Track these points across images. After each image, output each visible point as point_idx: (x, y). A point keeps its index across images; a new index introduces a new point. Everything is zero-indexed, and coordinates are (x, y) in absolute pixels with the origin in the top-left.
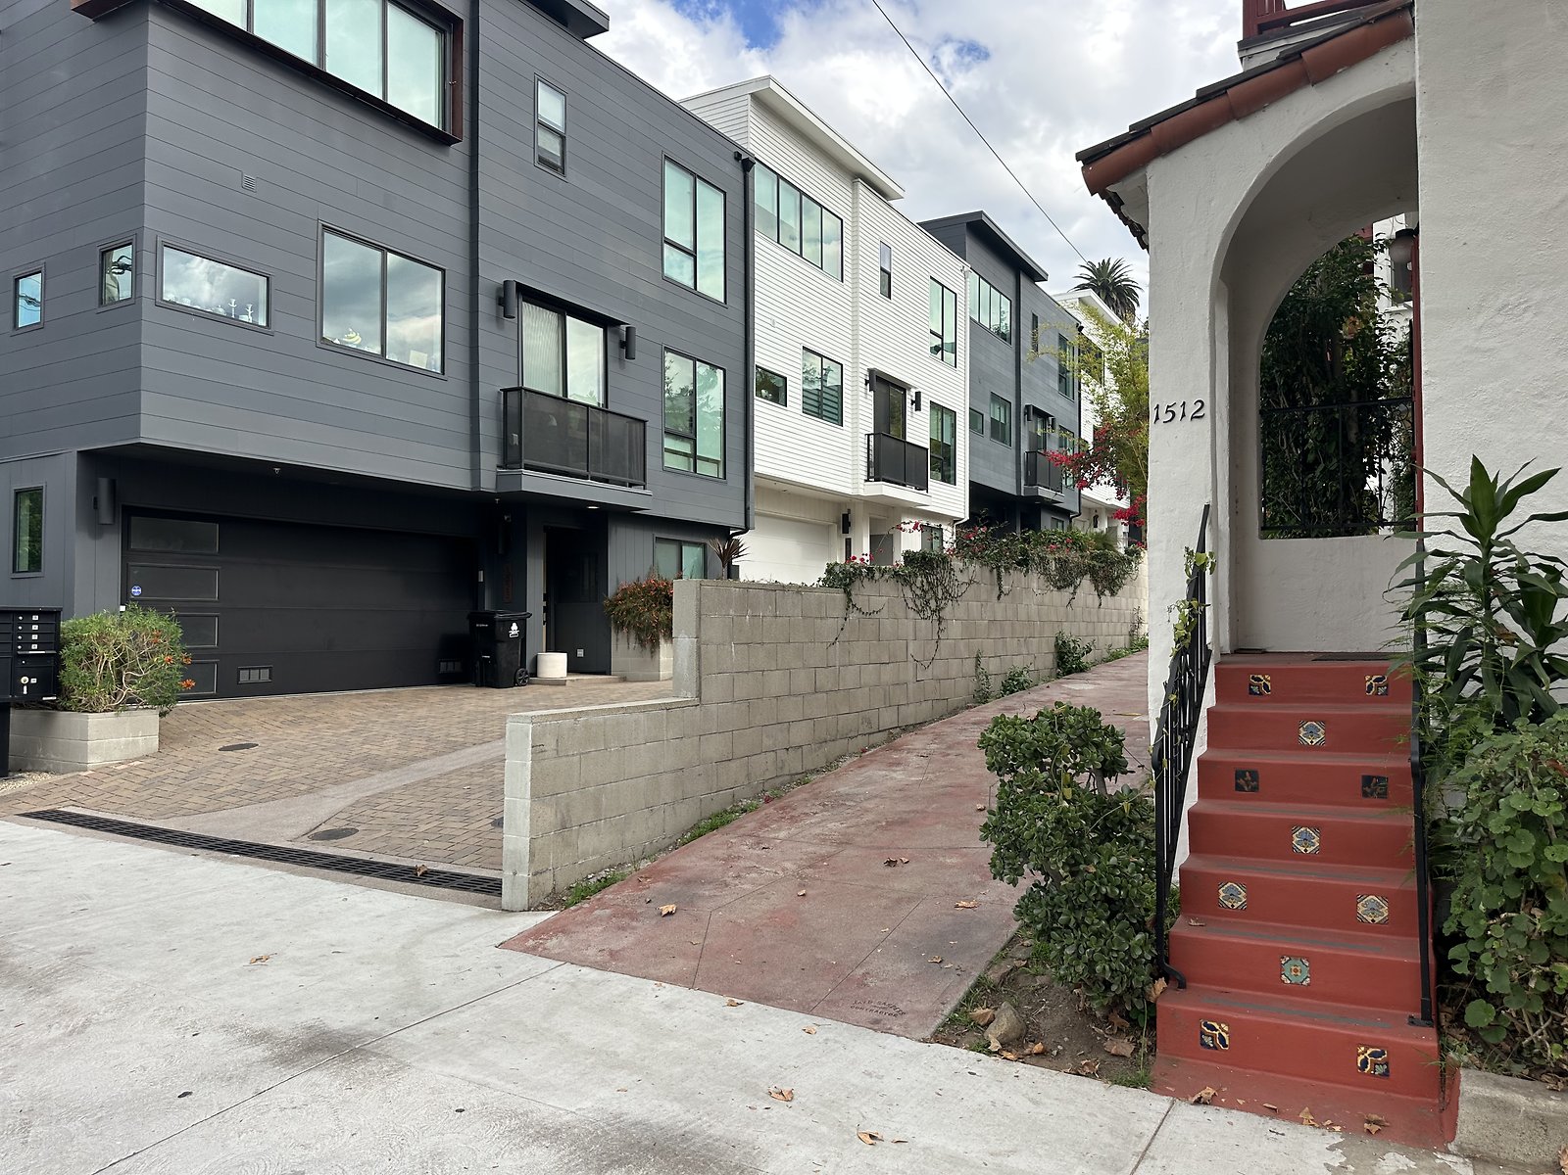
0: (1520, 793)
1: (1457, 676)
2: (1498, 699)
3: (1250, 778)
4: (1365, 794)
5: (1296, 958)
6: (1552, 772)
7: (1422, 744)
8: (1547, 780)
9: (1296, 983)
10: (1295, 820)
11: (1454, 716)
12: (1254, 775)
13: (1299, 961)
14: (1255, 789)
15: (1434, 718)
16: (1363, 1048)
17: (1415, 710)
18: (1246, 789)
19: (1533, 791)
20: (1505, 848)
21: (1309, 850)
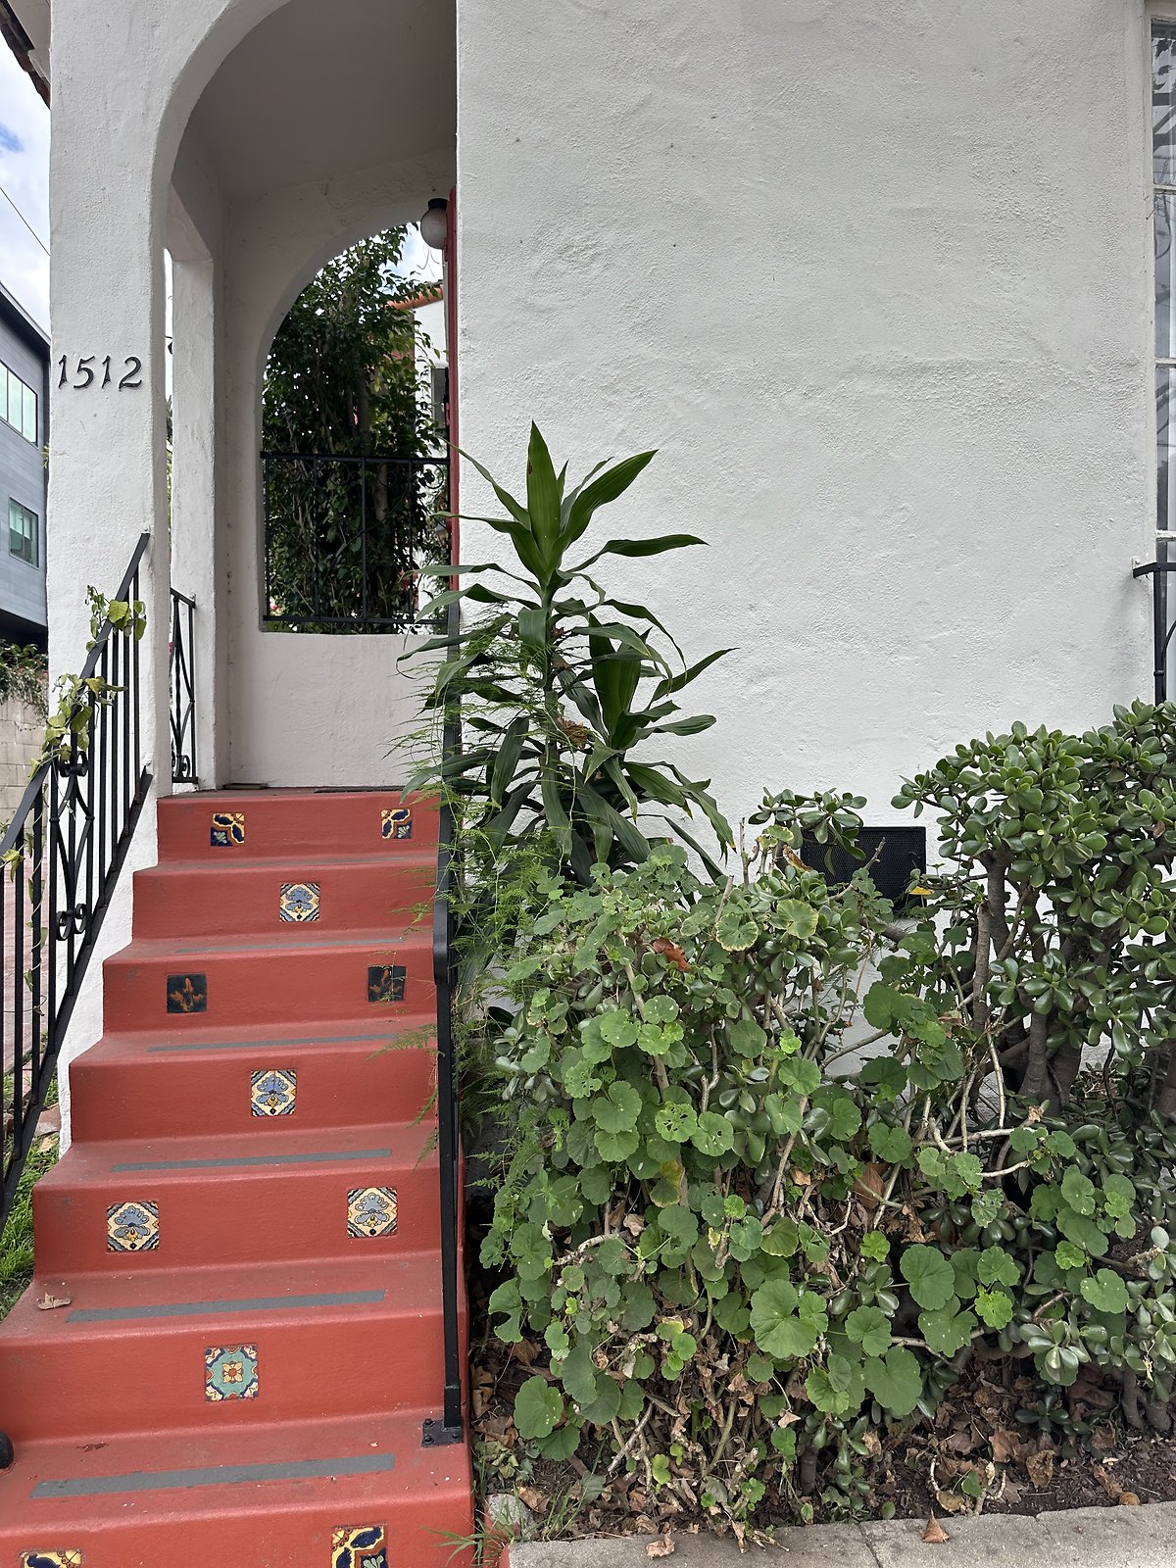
0: (615, 1008)
1: (505, 798)
2: (564, 832)
3: (191, 989)
4: (373, 997)
5: (233, 1347)
6: (663, 963)
7: (452, 918)
8: (657, 979)
9: (232, 1397)
10: (258, 1059)
11: (500, 866)
12: (199, 983)
13: (239, 1353)
14: (199, 1006)
15: (471, 870)
16: (341, 1534)
17: (443, 858)
18: (185, 1008)
19: (633, 1001)
20: (591, 1120)
21: (279, 1109)
